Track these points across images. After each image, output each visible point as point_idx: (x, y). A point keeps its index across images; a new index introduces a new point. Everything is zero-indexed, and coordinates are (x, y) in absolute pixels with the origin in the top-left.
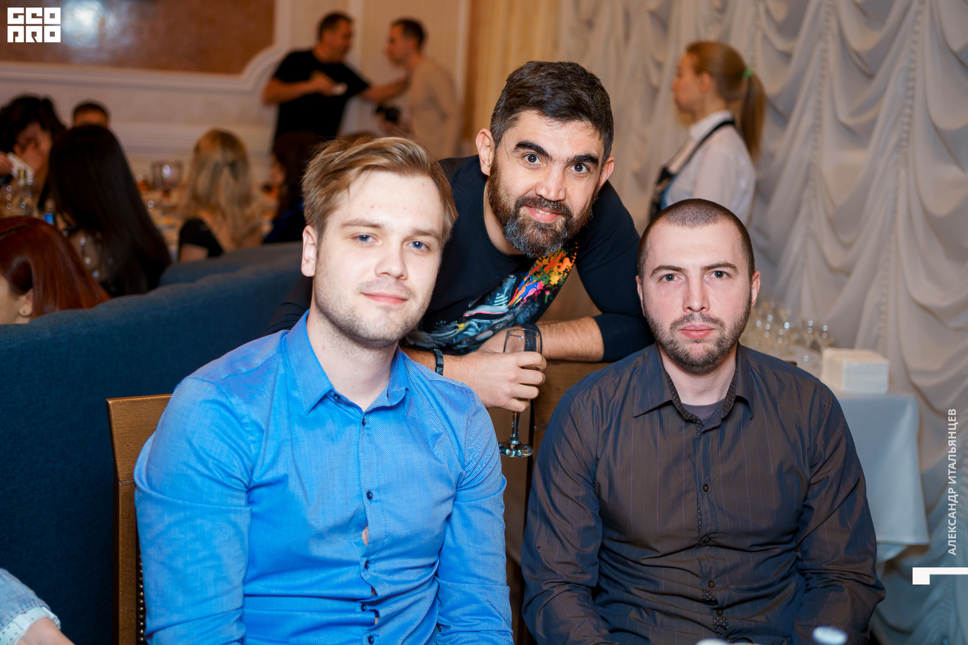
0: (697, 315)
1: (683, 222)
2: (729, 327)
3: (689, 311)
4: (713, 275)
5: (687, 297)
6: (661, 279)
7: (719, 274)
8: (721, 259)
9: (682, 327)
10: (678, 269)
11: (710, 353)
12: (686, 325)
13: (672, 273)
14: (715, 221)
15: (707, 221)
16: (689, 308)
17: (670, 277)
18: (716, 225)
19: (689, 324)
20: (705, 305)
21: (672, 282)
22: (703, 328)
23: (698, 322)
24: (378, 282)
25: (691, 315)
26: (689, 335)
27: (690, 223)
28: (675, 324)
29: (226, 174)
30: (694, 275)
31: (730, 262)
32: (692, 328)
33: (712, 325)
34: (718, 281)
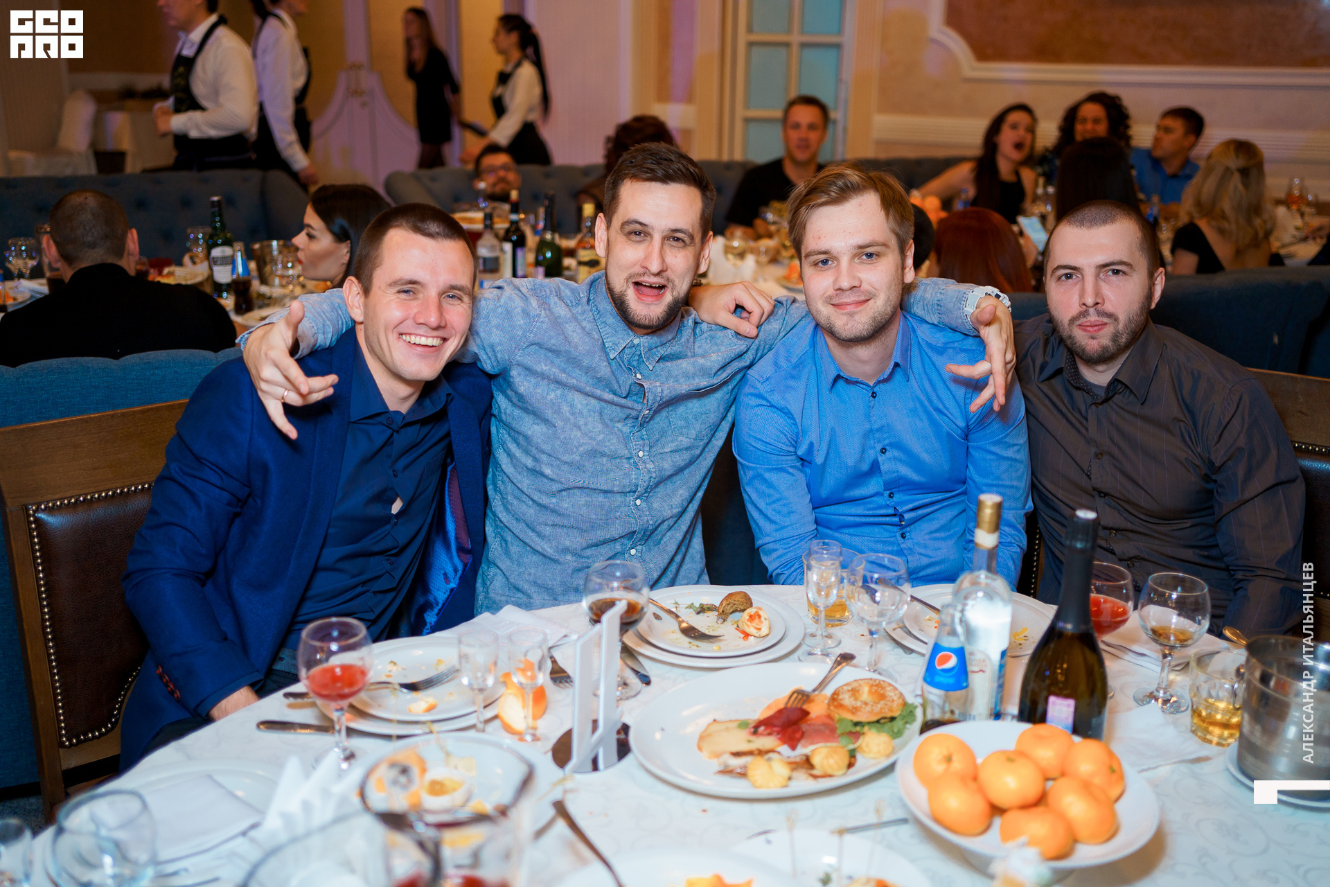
0: (1092, 310)
1: (1082, 223)
2: (1123, 322)
3: (1084, 307)
4: (1110, 273)
5: (1082, 294)
6: (1059, 278)
7: (1116, 272)
8: (1117, 258)
9: (1079, 322)
10: (1074, 268)
11: (1105, 348)
12: (1083, 320)
13: (1071, 272)
14: (1113, 222)
15: (1105, 222)
16: (1084, 304)
17: (1069, 276)
18: (1114, 225)
19: (1085, 320)
20: (1099, 301)
21: (1070, 280)
22: (1097, 323)
23: (1093, 318)
24: (837, 295)
25: (1086, 311)
26: (1085, 331)
27: (1088, 224)
28: (1073, 320)
29: (1236, 179)
30: (1089, 274)
31: (1125, 259)
32: (1089, 324)
33: (1106, 320)
34: (1114, 278)
